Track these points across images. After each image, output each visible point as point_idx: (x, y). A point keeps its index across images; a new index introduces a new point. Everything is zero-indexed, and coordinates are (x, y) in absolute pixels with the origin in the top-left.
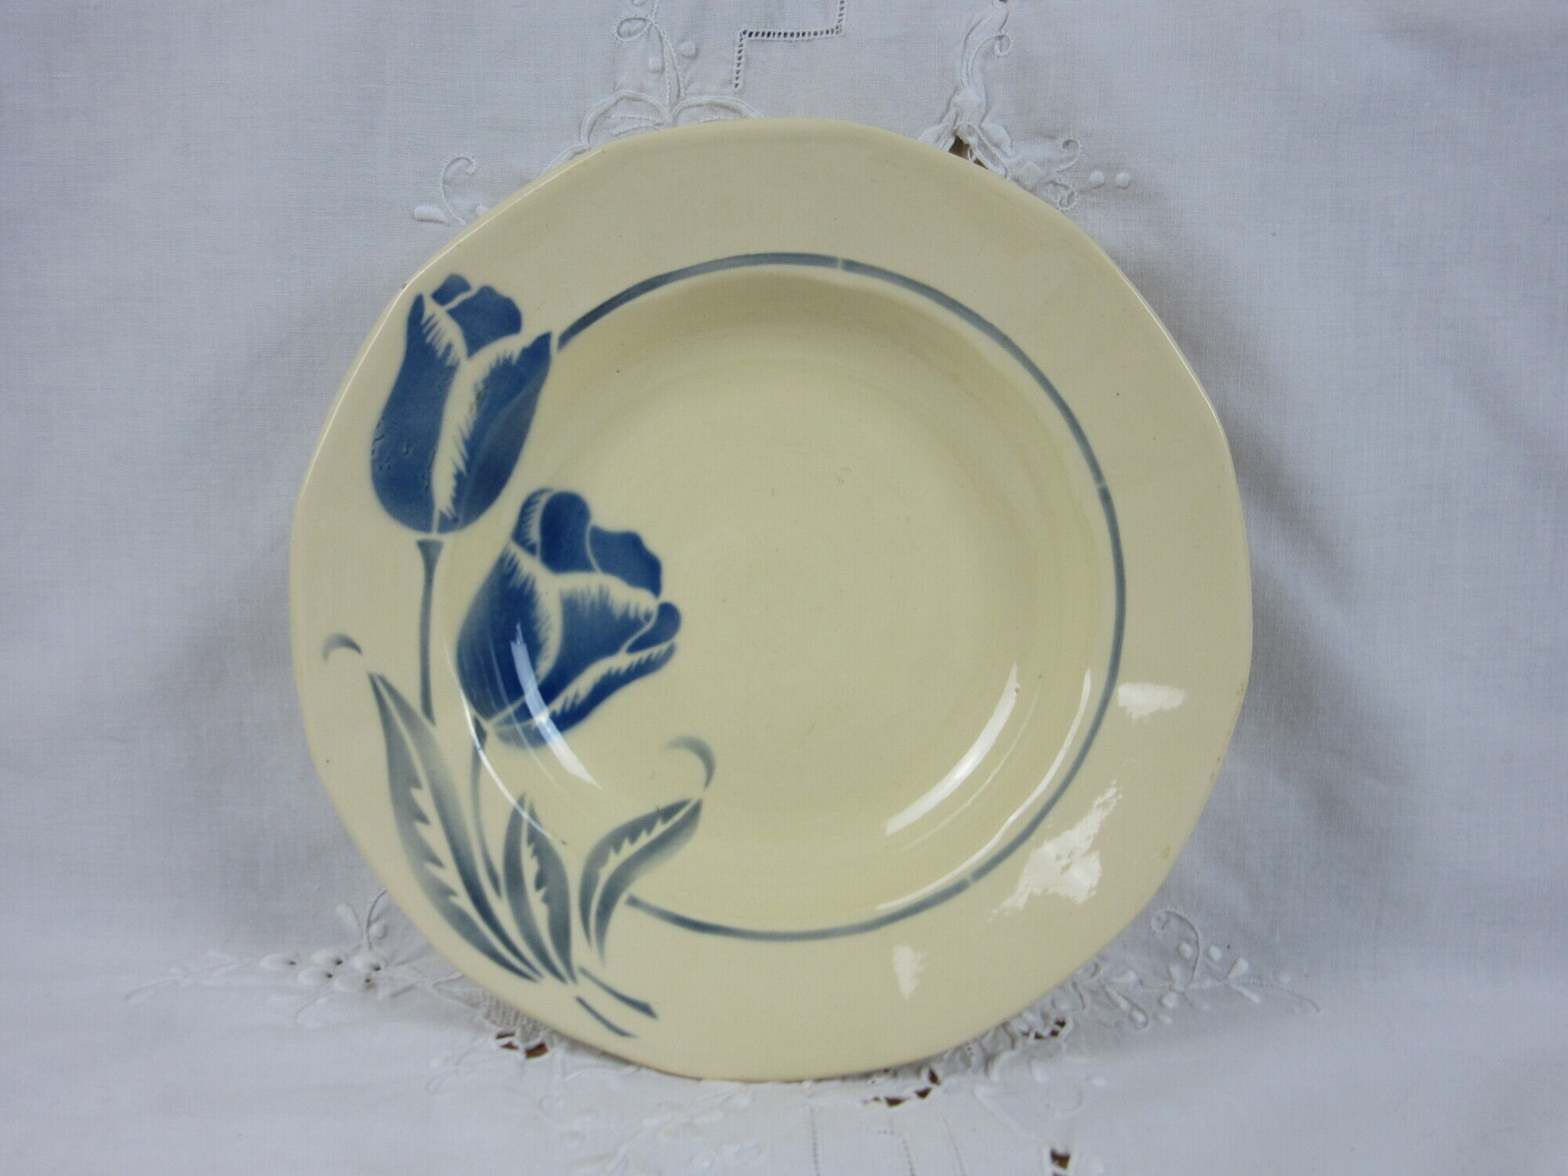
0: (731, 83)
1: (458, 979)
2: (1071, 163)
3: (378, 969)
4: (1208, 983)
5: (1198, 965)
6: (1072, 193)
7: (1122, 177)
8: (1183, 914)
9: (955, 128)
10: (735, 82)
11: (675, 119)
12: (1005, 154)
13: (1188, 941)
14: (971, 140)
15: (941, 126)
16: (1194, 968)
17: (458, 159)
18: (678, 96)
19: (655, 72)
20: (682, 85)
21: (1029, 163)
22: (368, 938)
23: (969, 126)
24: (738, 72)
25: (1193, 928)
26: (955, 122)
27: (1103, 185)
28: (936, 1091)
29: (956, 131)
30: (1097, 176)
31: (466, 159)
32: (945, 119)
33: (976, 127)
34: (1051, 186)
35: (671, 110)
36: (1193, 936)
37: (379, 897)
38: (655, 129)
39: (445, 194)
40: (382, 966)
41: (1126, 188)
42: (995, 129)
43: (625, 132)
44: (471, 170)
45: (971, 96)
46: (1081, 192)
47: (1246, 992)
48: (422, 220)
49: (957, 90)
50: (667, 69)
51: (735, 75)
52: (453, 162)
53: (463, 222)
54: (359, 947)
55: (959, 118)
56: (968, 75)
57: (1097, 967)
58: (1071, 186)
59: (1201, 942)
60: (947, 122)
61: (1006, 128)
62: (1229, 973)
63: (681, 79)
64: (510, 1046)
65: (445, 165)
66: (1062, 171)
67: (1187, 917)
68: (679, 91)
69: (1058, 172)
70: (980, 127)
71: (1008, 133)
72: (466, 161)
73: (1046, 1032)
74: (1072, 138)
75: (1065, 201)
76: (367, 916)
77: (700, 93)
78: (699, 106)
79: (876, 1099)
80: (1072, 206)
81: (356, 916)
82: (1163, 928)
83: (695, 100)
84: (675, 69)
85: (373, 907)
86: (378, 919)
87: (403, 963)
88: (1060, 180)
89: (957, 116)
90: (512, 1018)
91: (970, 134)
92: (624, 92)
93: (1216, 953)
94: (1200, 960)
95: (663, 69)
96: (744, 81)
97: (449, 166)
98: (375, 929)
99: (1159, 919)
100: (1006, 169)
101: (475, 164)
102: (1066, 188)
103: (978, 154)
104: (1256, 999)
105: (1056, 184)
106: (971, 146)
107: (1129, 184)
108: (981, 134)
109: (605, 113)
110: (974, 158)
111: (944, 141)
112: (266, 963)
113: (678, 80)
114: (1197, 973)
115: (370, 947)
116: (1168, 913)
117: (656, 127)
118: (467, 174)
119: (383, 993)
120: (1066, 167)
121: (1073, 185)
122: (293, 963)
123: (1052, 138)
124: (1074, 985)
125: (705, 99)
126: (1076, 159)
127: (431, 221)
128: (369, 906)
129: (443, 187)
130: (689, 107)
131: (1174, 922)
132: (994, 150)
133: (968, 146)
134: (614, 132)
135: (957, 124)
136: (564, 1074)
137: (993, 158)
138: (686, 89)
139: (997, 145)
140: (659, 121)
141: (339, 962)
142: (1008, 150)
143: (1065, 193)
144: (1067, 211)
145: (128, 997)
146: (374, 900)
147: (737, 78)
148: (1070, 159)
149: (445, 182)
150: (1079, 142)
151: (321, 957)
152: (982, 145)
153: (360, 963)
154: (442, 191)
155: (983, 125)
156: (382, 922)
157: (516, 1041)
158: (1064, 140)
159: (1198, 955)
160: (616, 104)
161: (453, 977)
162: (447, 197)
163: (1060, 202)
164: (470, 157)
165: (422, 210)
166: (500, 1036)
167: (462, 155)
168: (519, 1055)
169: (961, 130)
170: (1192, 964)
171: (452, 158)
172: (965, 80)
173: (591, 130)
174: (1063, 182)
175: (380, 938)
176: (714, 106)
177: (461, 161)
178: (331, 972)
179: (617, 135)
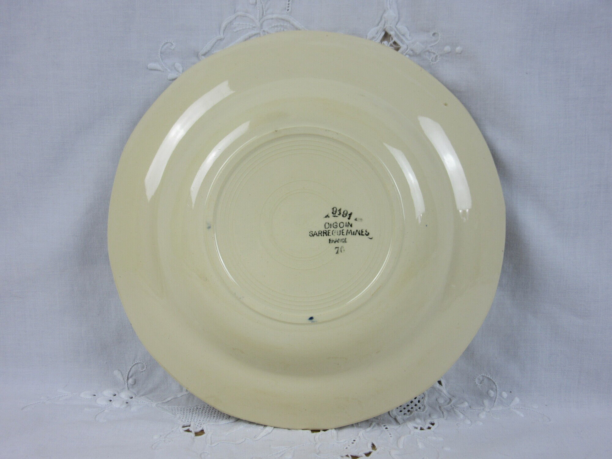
0: (285, 9)
1: (166, 402)
2: (436, 43)
3: (132, 398)
4: (500, 408)
5: (497, 400)
6: (437, 56)
7: (458, 49)
8: (489, 377)
9: (384, 28)
10: (287, 8)
11: (262, 25)
12: (407, 39)
13: (492, 389)
14: (392, 33)
15: (378, 28)
16: (495, 401)
17: (167, 43)
18: (263, 15)
19: (252, 4)
20: (264, 10)
21: (418, 43)
22: (128, 384)
23: (390, 27)
24: (289, 4)
25: (495, 384)
26: (384, 25)
27: (450, 52)
28: (374, 453)
29: (385, 28)
30: (447, 48)
31: (171, 43)
32: (380, 24)
33: (394, 28)
34: (427, 53)
35: (260, 21)
36: (494, 387)
37: (132, 367)
38: (253, 29)
39: (161, 58)
40: (133, 397)
41: (460, 54)
42: (402, 28)
43: (240, 30)
44: (173, 48)
45: (391, 14)
46: (441, 55)
47: (518, 412)
48: (151, 70)
49: (385, 11)
50: (258, 3)
51: (287, 5)
52: (165, 44)
53: (169, 70)
54: (124, 389)
55: (386, 23)
56: (390, 4)
57: (450, 400)
58: (436, 53)
59: (498, 390)
60: (381, 25)
61: (407, 27)
62: (511, 403)
63: (264, 7)
64: (188, 431)
65: (161, 46)
66: (432, 46)
67: (492, 378)
68: (263, 13)
69: (431, 47)
70: (396, 27)
71: (408, 29)
72: (170, 44)
73: (425, 427)
74: (436, 32)
75: (434, 59)
76: (127, 375)
77: (272, 14)
78: (272, 19)
79: (347, 456)
80: (437, 61)
81: (122, 375)
82: (481, 383)
83: (270, 16)
84: (261, 3)
85: (130, 371)
86: (131, 377)
87: (143, 395)
88: (431, 50)
89: (385, 23)
90: (190, 419)
91: (391, 30)
92: (239, 13)
93: (505, 395)
94: (497, 398)
95: (256, 3)
96: (291, 8)
97: (163, 46)
98: (131, 381)
99: (479, 379)
100: (407, 46)
101: (174, 45)
102: (434, 53)
103: (395, 39)
104: (522, 415)
105: (429, 52)
106: (392, 36)
107: (462, 52)
108: (396, 30)
109: (231, 23)
110: (393, 41)
111: (380, 34)
112: (82, 395)
113: (263, 8)
114: (496, 403)
115: (128, 389)
116: (483, 376)
117: (253, 28)
118: (171, 49)
119: (134, 409)
120: (434, 44)
121: (437, 53)
122: (95, 395)
123: (428, 32)
124: (440, 407)
125: (274, 16)
126: (438, 41)
127: (155, 70)
128: (128, 370)
129: (160, 55)
130: (267, 19)
131: (486, 380)
132: (402, 37)
133: (390, 35)
134: (235, 31)
135: (386, 26)
136: (211, 444)
137: (402, 41)
138: (266, 12)
139: (403, 35)
140: (254, 26)
141: (115, 395)
142: (408, 37)
143: (434, 56)
144: (435, 64)
145: (23, 409)
146: (130, 368)
147: (288, 7)
148: (435, 41)
149: (161, 53)
150: (439, 33)
151: (108, 393)
152: (396, 35)
153: (124, 395)
154: (160, 57)
155: (397, 26)
156: (134, 377)
157: (191, 429)
158: (433, 33)
159: (497, 396)
160: (235, 18)
161: (164, 401)
162: (162, 59)
163: (432, 60)
164: (172, 42)
165: (152, 65)
166: (183, 427)
167: (168, 41)
168: (192, 434)
169: (387, 28)
170: (494, 400)
171: (164, 43)
172: (388, 6)
173: (224, 30)
174: (433, 51)
175: (133, 385)
176: (278, 19)
177: (169, 43)
178: (111, 399)
179: (236, 32)
